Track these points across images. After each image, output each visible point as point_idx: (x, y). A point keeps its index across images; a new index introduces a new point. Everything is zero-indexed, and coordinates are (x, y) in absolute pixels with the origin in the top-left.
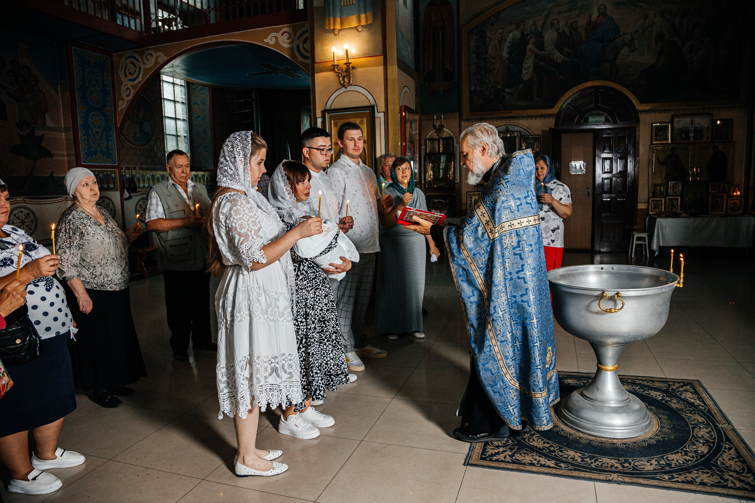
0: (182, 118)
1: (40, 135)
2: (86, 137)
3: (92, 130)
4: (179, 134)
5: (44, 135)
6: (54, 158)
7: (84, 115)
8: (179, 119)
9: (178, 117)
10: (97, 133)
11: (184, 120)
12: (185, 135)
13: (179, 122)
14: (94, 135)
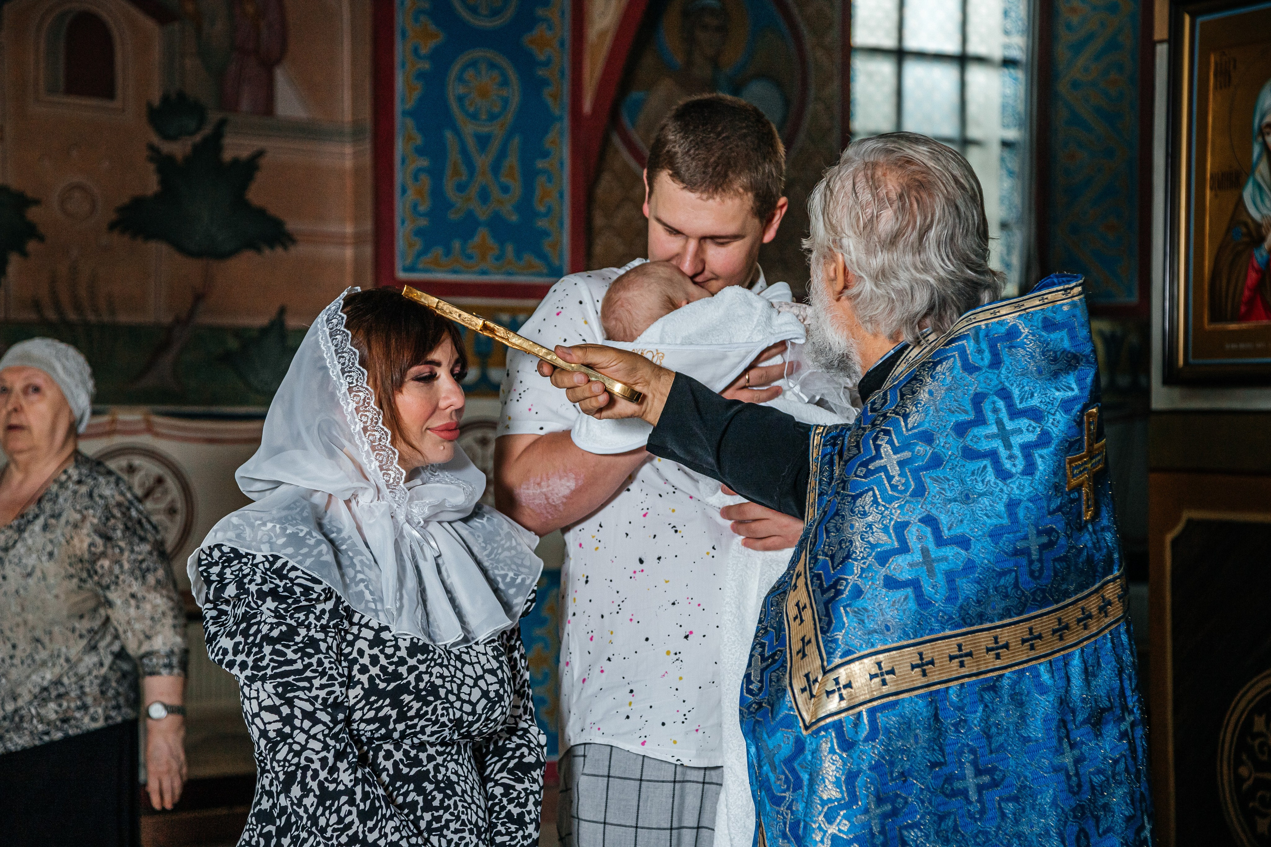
0: (997, 53)
1: (244, 154)
2: (424, 162)
3: (457, 132)
4: (973, 132)
5: (260, 153)
6: (300, 250)
7: (426, 66)
8: (981, 60)
9: (975, 47)
10: (483, 141)
11: (1008, 63)
12: (1012, 134)
13: (977, 76)
14: (464, 151)
